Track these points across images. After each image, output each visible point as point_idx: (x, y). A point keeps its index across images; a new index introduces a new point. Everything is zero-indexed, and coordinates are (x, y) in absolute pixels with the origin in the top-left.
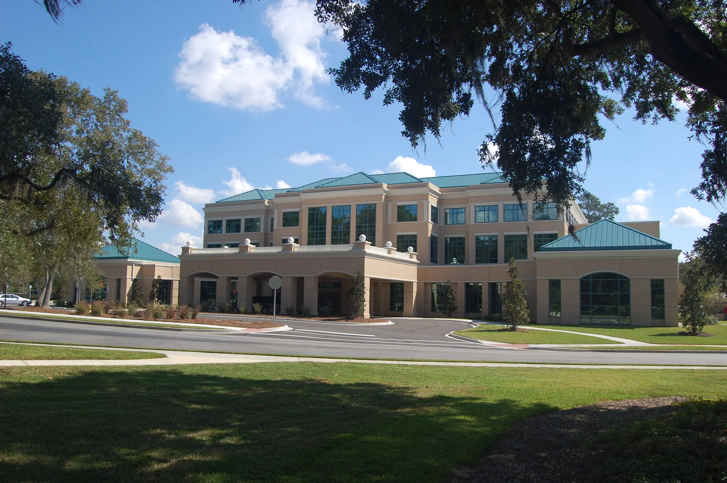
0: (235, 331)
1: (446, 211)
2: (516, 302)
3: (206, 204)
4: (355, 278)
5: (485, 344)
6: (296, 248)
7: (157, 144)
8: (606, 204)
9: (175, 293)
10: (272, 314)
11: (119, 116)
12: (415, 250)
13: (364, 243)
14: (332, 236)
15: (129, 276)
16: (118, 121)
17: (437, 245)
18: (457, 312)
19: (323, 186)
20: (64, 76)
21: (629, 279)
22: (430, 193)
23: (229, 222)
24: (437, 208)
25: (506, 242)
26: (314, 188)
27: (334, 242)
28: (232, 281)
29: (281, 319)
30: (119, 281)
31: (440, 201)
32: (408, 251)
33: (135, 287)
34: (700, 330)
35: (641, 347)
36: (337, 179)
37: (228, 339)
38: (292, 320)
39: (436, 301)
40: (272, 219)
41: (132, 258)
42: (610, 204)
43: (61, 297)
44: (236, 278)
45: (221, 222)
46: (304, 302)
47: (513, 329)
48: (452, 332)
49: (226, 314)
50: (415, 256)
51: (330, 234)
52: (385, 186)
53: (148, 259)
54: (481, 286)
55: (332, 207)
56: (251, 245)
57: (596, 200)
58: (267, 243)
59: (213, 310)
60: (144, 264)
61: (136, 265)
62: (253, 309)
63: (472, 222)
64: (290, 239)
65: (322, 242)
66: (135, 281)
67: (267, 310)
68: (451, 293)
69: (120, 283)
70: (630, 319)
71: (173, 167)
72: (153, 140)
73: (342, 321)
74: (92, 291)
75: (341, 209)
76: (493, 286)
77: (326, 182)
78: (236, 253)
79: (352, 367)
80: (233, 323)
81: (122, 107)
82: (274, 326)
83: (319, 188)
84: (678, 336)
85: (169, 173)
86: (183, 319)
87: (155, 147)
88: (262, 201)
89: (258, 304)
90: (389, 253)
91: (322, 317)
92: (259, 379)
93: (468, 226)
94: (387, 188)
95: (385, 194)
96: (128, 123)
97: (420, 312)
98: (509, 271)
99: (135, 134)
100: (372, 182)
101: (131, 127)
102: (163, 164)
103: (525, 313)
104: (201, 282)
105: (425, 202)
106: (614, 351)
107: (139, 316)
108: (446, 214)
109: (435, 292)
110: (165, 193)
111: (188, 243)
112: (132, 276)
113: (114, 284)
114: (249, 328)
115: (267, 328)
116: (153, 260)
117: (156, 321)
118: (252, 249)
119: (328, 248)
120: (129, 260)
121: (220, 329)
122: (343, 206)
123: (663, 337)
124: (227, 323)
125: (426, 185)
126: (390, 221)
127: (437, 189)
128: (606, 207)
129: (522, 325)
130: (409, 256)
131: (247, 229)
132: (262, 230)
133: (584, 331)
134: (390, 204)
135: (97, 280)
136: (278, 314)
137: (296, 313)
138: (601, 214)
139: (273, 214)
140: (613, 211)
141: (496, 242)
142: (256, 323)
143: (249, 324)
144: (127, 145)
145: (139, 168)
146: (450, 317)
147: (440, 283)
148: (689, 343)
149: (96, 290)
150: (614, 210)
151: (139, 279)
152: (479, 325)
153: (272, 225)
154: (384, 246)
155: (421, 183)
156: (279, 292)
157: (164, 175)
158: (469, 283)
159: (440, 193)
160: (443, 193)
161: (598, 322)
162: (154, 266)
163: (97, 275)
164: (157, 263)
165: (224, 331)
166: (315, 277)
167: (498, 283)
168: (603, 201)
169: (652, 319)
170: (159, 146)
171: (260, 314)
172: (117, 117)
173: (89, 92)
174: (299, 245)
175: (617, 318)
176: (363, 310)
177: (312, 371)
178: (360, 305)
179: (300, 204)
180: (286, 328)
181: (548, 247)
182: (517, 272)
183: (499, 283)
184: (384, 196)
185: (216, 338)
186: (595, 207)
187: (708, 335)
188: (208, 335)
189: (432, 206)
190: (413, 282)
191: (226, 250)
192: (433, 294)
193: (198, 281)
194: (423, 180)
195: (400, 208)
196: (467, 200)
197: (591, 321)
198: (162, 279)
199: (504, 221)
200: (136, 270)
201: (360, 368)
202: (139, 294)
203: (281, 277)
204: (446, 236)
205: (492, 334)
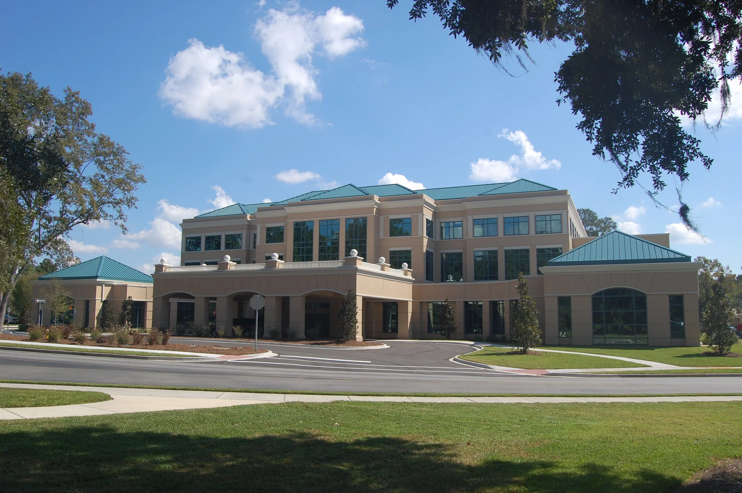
0: (210, 358)
1: (442, 225)
2: (527, 321)
3: (183, 220)
4: (346, 297)
5: (497, 370)
6: (281, 265)
7: (127, 151)
8: (603, 218)
9: (149, 316)
10: (254, 338)
11: (82, 119)
12: (409, 267)
13: (356, 258)
14: (319, 253)
15: (98, 297)
16: (82, 125)
17: (432, 261)
18: (456, 333)
19: (309, 199)
20: (18, 72)
21: (645, 295)
22: (424, 205)
23: (208, 239)
24: (432, 222)
25: (506, 257)
26: (300, 201)
27: (321, 258)
28: (210, 301)
29: (264, 343)
30: (87, 302)
31: (435, 215)
32: (402, 268)
33: (105, 309)
34: (728, 349)
35: (673, 370)
36: (325, 192)
37: (201, 369)
38: (277, 344)
39: (432, 322)
40: (255, 236)
41: (102, 277)
42: (608, 219)
43: (25, 321)
44: (215, 299)
45: (199, 238)
46: (290, 324)
47: (524, 352)
48: (457, 356)
49: (203, 339)
50: (410, 274)
51: (318, 250)
52: (376, 198)
53: (119, 279)
54: (481, 306)
55: (320, 221)
56: (231, 262)
57: (593, 214)
58: (249, 260)
59: (190, 334)
60: (115, 284)
61: (107, 285)
62: (233, 332)
63: (470, 236)
64: (274, 255)
65: (309, 258)
66: (105, 302)
67: (248, 334)
68: (450, 313)
69: (88, 305)
70: (647, 338)
71: (145, 177)
72: (122, 147)
73: (332, 344)
74: (57, 314)
75: (330, 223)
76: (494, 305)
77: (313, 195)
78: (214, 271)
79: (356, 410)
80: (209, 349)
81: (86, 110)
82: (256, 352)
83: (305, 201)
84: (704, 356)
85: (140, 183)
86: (152, 345)
87: (123, 154)
88: (244, 215)
89: (239, 327)
90: (382, 269)
91: (310, 340)
92: (229, 437)
93: (466, 240)
94: (379, 200)
95: (376, 207)
96: (93, 127)
97: (416, 334)
98: (518, 288)
99: (101, 140)
100: (362, 194)
101: (97, 131)
102: (133, 173)
103: (536, 334)
104: (178, 303)
105: (420, 215)
106: (644, 376)
107: (102, 342)
108: (442, 228)
109: (431, 312)
110: (136, 205)
111: (162, 260)
112: (102, 297)
113: (82, 306)
114: (227, 354)
115: (247, 354)
116: (125, 279)
117: (120, 347)
118: (232, 266)
119: (315, 264)
120: (98, 280)
121: (193, 356)
122: (332, 220)
123: (690, 358)
124: (202, 349)
125: (420, 197)
126: (382, 236)
127: (431, 201)
128: (603, 222)
129: (534, 347)
130: (403, 273)
131: (228, 246)
132: (244, 247)
133: (601, 353)
134: (382, 218)
135: (62, 302)
136: (261, 337)
137: (280, 336)
138: (599, 229)
139: (256, 230)
140: (610, 226)
141: (496, 257)
142: (236, 349)
143: (227, 350)
144: (92, 151)
145: (107, 178)
146: (448, 339)
147: (437, 302)
148: (721, 365)
149: (61, 313)
150: (612, 224)
151: (109, 301)
152: (483, 348)
153: (255, 242)
154: (376, 261)
155: (415, 195)
156: (262, 313)
157: (135, 185)
158: (467, 302)
159: (435, 206)
160: (438, 206)
161: (613, 342)
162: (126, 286)
163: (62, 296)
164: (129, 283)
165: (197, 359)
166: (302, 296)
167: (499, 301)
168: (601, 216)
169: (671, 338)
170: (129, 154)
171: (241, 338)
172: (80, 120)
173: (48, 91)
174: (284, 261)
175: (634, 338)
176: (355, 333)
177: (304, 420)
178: (352, 326)
179: (285, 218)
180: (269, 354)
181: (557, 261)
182: (527, 288)
183: (501, 301)
184: (375, 209)
185: (187, 368)
186: (592, 221)
187: (737, 356)
188: (178, 364)
189: (427, 220)
190: (408, 301)
191: (204, 268)
192: (429, 313)
193: (174, 302)
194: (417, 192)
195: (393, 222)
196: (464, 213)
197: (605, 341)
198: (133, 300)
199: (505, 235)
200: (107, 290)
201: (366, 411)
202: (109, 317)
203: (264, 297)
204: (442, 251)
205: (503, 358)
